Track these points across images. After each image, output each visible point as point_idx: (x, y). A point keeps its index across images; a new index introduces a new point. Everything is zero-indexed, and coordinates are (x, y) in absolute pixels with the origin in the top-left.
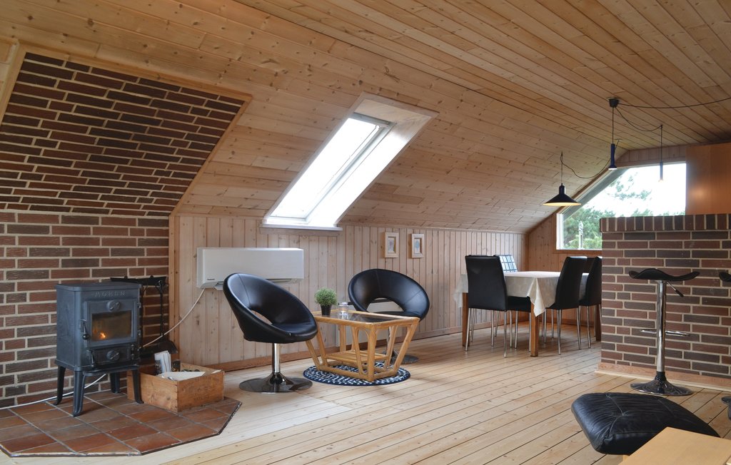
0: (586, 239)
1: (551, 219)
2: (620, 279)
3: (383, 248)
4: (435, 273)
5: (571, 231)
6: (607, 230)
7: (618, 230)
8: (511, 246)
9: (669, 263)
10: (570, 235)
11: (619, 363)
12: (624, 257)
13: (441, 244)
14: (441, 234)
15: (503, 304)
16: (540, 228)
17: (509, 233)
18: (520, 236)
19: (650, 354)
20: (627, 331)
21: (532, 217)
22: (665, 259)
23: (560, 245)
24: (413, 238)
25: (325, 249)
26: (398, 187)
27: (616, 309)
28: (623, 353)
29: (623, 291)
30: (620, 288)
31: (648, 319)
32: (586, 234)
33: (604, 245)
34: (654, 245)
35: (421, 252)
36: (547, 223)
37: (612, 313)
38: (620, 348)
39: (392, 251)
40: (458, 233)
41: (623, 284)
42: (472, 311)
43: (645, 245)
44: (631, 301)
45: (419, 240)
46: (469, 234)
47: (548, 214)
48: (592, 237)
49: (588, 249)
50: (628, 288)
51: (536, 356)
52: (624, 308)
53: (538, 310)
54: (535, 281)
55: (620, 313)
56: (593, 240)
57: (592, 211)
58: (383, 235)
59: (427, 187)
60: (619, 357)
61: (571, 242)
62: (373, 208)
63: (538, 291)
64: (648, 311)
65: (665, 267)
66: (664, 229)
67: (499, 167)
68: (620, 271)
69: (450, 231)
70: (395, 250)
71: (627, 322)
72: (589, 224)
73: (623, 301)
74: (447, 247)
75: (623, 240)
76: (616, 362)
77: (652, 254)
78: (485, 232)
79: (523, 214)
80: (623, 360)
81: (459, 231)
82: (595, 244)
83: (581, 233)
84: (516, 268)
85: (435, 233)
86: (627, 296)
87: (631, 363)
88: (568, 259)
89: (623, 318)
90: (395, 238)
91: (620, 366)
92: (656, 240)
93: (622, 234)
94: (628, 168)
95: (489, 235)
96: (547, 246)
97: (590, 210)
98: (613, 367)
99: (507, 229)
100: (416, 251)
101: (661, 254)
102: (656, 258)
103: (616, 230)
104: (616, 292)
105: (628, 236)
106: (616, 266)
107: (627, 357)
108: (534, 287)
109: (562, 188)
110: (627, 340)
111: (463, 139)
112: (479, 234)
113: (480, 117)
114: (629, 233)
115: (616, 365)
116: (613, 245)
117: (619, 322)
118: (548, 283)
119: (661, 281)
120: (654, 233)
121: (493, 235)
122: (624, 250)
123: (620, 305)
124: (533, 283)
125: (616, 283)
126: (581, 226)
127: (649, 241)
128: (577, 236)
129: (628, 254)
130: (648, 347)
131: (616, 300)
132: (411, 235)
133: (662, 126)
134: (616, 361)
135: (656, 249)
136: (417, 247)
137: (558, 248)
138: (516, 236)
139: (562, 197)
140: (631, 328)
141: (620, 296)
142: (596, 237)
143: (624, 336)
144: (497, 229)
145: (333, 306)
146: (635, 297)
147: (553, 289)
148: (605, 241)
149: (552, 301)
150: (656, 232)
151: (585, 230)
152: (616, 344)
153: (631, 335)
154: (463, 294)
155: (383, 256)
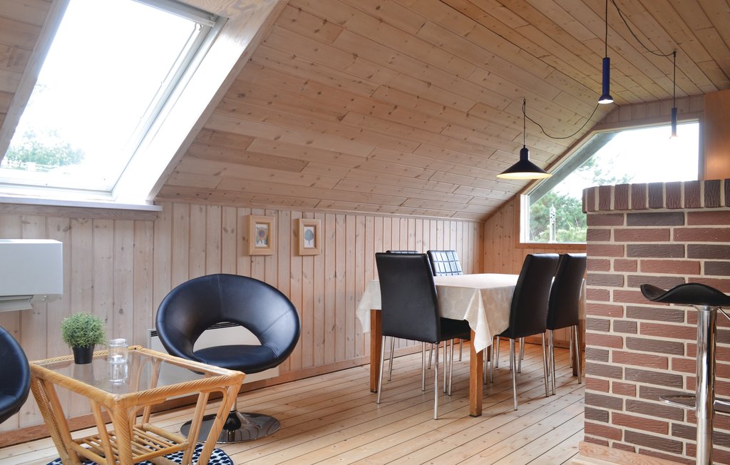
0: (560, 231)
1: (514, 201)
2: (618, 297)
3: (246, 240)
4: (340, 277)
5: (540, 220)
6: (597, 208)
7: (616, 209)
8: (459, 238)
9: (710, 269)
10: (540, 226)
11: (615, 446)
12: (626, 257)
13: (351, 234)
14: (350, 219)
15: (433, 331)
16: (499, 213)
17: (456, 221)
18: (471, 224)
19: (673, 434)
20: (632, 390)
21: (487, 199)
22: (702, 261)
23: (525, 237)
24: (301, 225)
25: (129, 241)
26: (253, 138)
27: (611, 350)
28: (624, 428)
29: (625, 318)
30: (618, 312)
31: (670, 371)
32: (560, 224)
33: (591, 235)
34: (682, 235)
35: (315, 246)
36: (508, 208)
37: (604, 356)
38: (619, 419)
39: (264, 245)
40: (379, 220)
41: (625, 305)
42: (387, 341)
43: (666, 235)
44: (639, 336)
45: (312, 229)
46: (396, 220)
47: (510, 195)
48: (567, 227)
49: (561, 242)
50: (632, 312)
51: (479, 414)
52: (625, 349)
53: (481, 341)
54: (477, 296)
55: (619, 357)
56: (568, 232)
57: (566, 198)
58: (247, 219)
59: (309, 143)
60: (616, 435)
61: (541, 234)
62: (217, 174)
63: (481, 311)
64: (670, 357)
65: (703, 275)
66: (703, 204)
67: (429, 117)
68: (619, 281)
69: (366, 215)
70: (267, 242)
71: (630, 374)
72: (563, 213)
73: (624, 335)
74: (360, 240)
75: (625, 226)
76: (611, 444)
77: (678, 251)
78: (420, 218)
79: (473, 194)
80: (623, 442)
81: (379, 216)
82: (570, 236)
83: (552, 221)
84: (460, 269)
85: (340, 218)
86: (632, 328)
87: (638, 447)
88: (530, 257)
89: (624, 366)
90: (268, 224)
91: (619, 452)
92: (686, 226)
93: (622, 215)
94: (616, 132)
95: (427, 222)
96: (507, 238)
97: (564, 197)
98: (605, 454)
99: (453, 215)
100: (307, 244)
101: (695, 252)
102: (686, 259)
103: (612, 207)
104: (612, 319)
105: (635, 218)
106: (612, 272)
107: (631, 437)
108: (476, 303)
109: (524, 152)
110: (632, 406)
111: (356, 56)
112: (411, 221)
113: (379, 14)
114: (635, 214)
115: (611, 450)
116: (605, 235)
117: (616, 373)
118: (500, 296)
119: (706, 307)
120: (682, 214)
121: (433, 223)
122: (625, 243)
123: (617, 342)
124: (473, 298)
125: (611, 302)
126: (553, 210)
127: (672, 228)
128: (548, 226)
129: (633, 251)
130: (671, 422)
131: (612, 333)
132: (297, 221)
133: (674, 53)
134: (611, 442)
135: (686, 243)
136: (309, 240)
137: (522, 240)
138: (466, 225)
139: (524, 165)
140: (638, 384)
141: (620, 327)
142: (571, 228)
143: (625, 398)
144: (437, 214)
145: (97, 346)
146: (646, 329)
147: (506, 306)
148: (592, 227)
149: (504, 325)
150: (686, 211)
151: (558, 219)
152: (610, 411)
153: (638, 398)
154: (372, 311)
155: (246, 253)
